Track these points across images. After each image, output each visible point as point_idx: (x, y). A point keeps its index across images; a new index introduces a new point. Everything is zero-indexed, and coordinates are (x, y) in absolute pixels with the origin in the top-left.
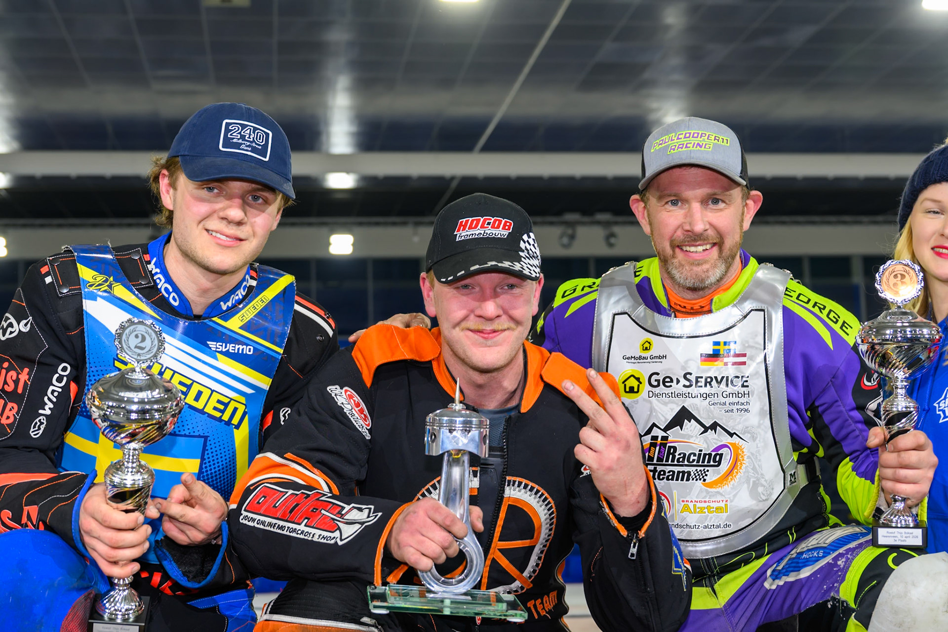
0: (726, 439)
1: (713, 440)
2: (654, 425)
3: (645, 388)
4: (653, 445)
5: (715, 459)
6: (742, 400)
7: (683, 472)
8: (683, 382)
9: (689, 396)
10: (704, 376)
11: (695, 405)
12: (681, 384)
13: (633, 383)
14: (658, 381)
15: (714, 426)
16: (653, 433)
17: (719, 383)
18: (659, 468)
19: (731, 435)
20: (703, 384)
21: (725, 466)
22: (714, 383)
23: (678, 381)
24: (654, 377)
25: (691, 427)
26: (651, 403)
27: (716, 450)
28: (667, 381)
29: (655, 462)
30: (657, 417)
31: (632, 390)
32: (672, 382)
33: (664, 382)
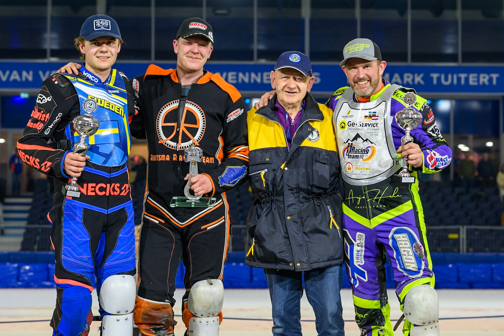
0: (370, 145)
2: (349, 139)
3: (347, 126)
4: (348, 146)
5: (366, 151)
7: (357, 156)
8: (358, 124)
9: (360, 129)
11: (361, 133)
13: (343, 125)
14: (350, 124)
15: (367, 140)
16: (349, 142)
17: (369, 126)
18: (350, 154)
19: (372, 143)
20: (364, 126)
21: (369, 154)
22: (368, 125)
23: (356, 124)
24: (349, 123)
25: (359, 140)
26: (348, 132)
27: (367, 148)
28: (353, 124)
29: (349, 152)
30: (350, 136)
31: (343, 127)
32: (355, 124)
33: (352, 125)
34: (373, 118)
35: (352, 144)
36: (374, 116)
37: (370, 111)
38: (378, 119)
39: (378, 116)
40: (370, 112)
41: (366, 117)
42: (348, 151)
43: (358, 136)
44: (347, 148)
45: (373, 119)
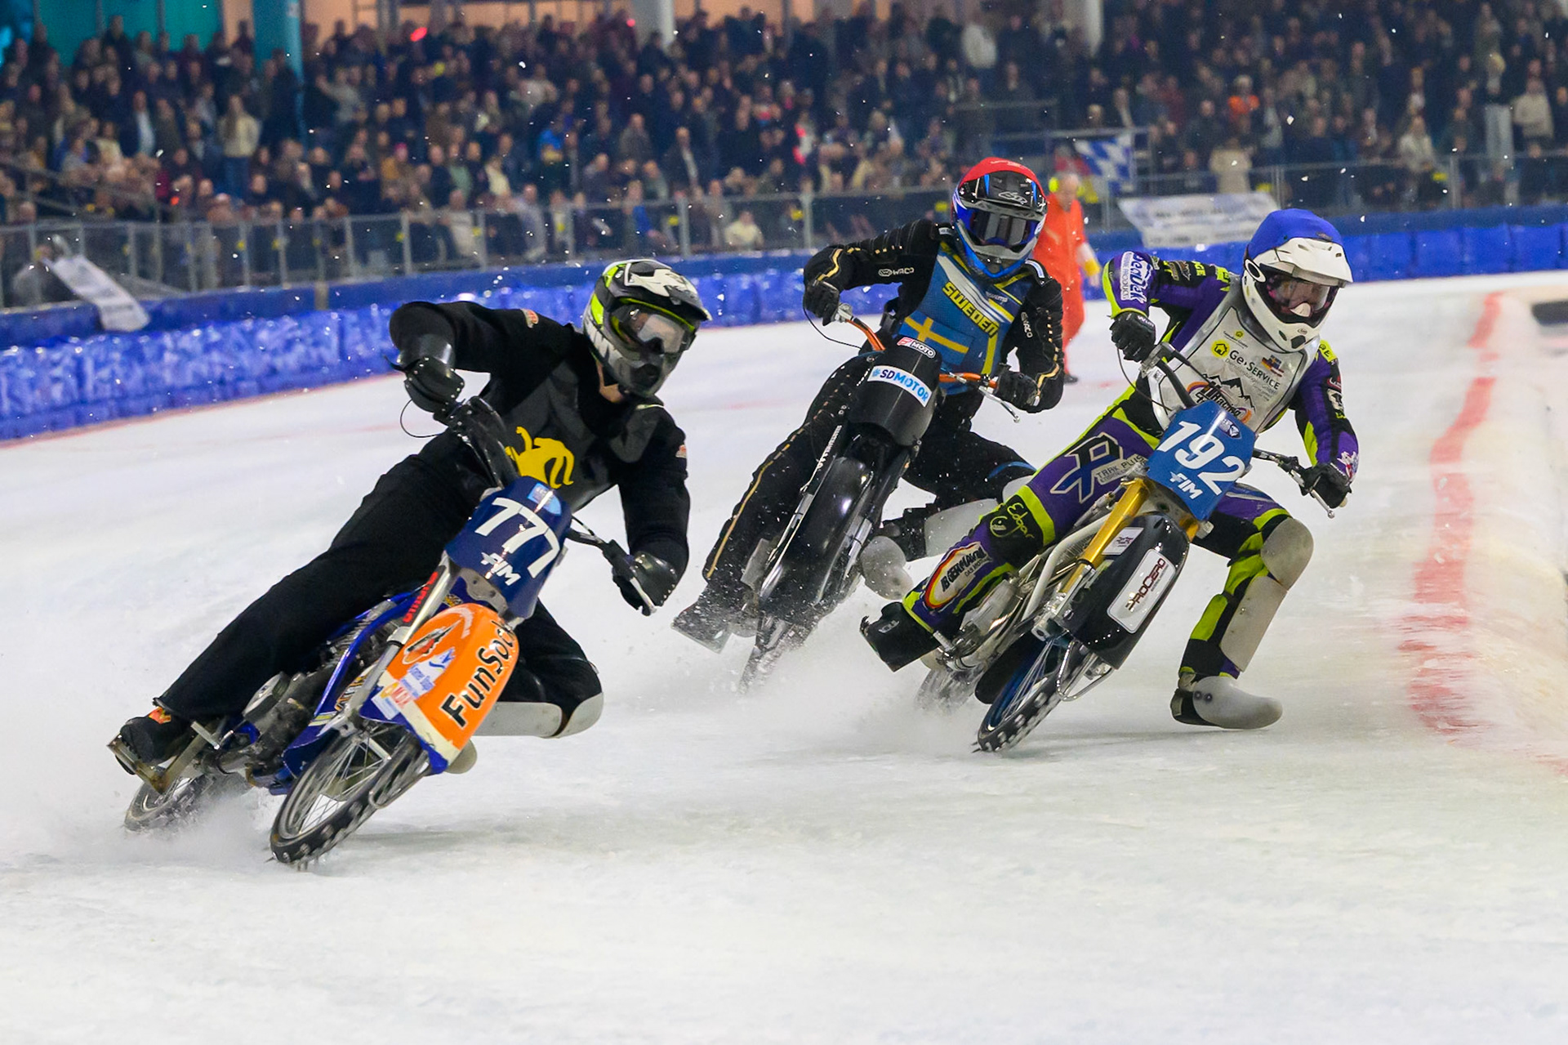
0: (1248, 408)
1: (1243, 403)
2: (1218, 377)
3: (1227, 356)
6: (1270, 394)
8: (1248, 366)
9: (1246, 374)
10: (1260, 369)
11: (1245, 380)
12: (1246, 366)
13: (1221, 348)
14: (1236, 356)
15: (1248, 397)
16: (1214, 380)
17: (1264, 378)
19: (1252, 406)
20: (1256, 373)
22: (1262, 376)
23: (1246, 364)
24: (1234, 353)
25: (1236, 389)
26: (1225, 364)
27: (1240, 409)
28: (1240, 360)
30: (1223, 373)
31: (1219, 352)
32: (1242, 361)
33: (1238, 359)
34: (1273, 368)
35: (1219, 387)
36: (1277, 367)
37: (1274, 353)
38: (1281, 376)
39: (1283, 372)
40: (1272, 356)
41: (1264, 359)
42: (1203, 391)
43: (1236, 382)
44: (1205, 386)
45: (1272, 371)
